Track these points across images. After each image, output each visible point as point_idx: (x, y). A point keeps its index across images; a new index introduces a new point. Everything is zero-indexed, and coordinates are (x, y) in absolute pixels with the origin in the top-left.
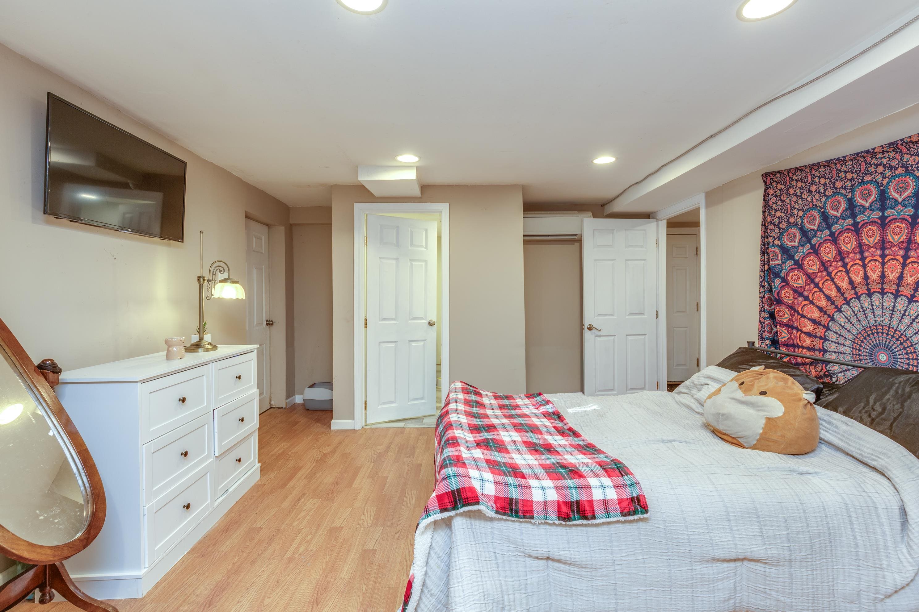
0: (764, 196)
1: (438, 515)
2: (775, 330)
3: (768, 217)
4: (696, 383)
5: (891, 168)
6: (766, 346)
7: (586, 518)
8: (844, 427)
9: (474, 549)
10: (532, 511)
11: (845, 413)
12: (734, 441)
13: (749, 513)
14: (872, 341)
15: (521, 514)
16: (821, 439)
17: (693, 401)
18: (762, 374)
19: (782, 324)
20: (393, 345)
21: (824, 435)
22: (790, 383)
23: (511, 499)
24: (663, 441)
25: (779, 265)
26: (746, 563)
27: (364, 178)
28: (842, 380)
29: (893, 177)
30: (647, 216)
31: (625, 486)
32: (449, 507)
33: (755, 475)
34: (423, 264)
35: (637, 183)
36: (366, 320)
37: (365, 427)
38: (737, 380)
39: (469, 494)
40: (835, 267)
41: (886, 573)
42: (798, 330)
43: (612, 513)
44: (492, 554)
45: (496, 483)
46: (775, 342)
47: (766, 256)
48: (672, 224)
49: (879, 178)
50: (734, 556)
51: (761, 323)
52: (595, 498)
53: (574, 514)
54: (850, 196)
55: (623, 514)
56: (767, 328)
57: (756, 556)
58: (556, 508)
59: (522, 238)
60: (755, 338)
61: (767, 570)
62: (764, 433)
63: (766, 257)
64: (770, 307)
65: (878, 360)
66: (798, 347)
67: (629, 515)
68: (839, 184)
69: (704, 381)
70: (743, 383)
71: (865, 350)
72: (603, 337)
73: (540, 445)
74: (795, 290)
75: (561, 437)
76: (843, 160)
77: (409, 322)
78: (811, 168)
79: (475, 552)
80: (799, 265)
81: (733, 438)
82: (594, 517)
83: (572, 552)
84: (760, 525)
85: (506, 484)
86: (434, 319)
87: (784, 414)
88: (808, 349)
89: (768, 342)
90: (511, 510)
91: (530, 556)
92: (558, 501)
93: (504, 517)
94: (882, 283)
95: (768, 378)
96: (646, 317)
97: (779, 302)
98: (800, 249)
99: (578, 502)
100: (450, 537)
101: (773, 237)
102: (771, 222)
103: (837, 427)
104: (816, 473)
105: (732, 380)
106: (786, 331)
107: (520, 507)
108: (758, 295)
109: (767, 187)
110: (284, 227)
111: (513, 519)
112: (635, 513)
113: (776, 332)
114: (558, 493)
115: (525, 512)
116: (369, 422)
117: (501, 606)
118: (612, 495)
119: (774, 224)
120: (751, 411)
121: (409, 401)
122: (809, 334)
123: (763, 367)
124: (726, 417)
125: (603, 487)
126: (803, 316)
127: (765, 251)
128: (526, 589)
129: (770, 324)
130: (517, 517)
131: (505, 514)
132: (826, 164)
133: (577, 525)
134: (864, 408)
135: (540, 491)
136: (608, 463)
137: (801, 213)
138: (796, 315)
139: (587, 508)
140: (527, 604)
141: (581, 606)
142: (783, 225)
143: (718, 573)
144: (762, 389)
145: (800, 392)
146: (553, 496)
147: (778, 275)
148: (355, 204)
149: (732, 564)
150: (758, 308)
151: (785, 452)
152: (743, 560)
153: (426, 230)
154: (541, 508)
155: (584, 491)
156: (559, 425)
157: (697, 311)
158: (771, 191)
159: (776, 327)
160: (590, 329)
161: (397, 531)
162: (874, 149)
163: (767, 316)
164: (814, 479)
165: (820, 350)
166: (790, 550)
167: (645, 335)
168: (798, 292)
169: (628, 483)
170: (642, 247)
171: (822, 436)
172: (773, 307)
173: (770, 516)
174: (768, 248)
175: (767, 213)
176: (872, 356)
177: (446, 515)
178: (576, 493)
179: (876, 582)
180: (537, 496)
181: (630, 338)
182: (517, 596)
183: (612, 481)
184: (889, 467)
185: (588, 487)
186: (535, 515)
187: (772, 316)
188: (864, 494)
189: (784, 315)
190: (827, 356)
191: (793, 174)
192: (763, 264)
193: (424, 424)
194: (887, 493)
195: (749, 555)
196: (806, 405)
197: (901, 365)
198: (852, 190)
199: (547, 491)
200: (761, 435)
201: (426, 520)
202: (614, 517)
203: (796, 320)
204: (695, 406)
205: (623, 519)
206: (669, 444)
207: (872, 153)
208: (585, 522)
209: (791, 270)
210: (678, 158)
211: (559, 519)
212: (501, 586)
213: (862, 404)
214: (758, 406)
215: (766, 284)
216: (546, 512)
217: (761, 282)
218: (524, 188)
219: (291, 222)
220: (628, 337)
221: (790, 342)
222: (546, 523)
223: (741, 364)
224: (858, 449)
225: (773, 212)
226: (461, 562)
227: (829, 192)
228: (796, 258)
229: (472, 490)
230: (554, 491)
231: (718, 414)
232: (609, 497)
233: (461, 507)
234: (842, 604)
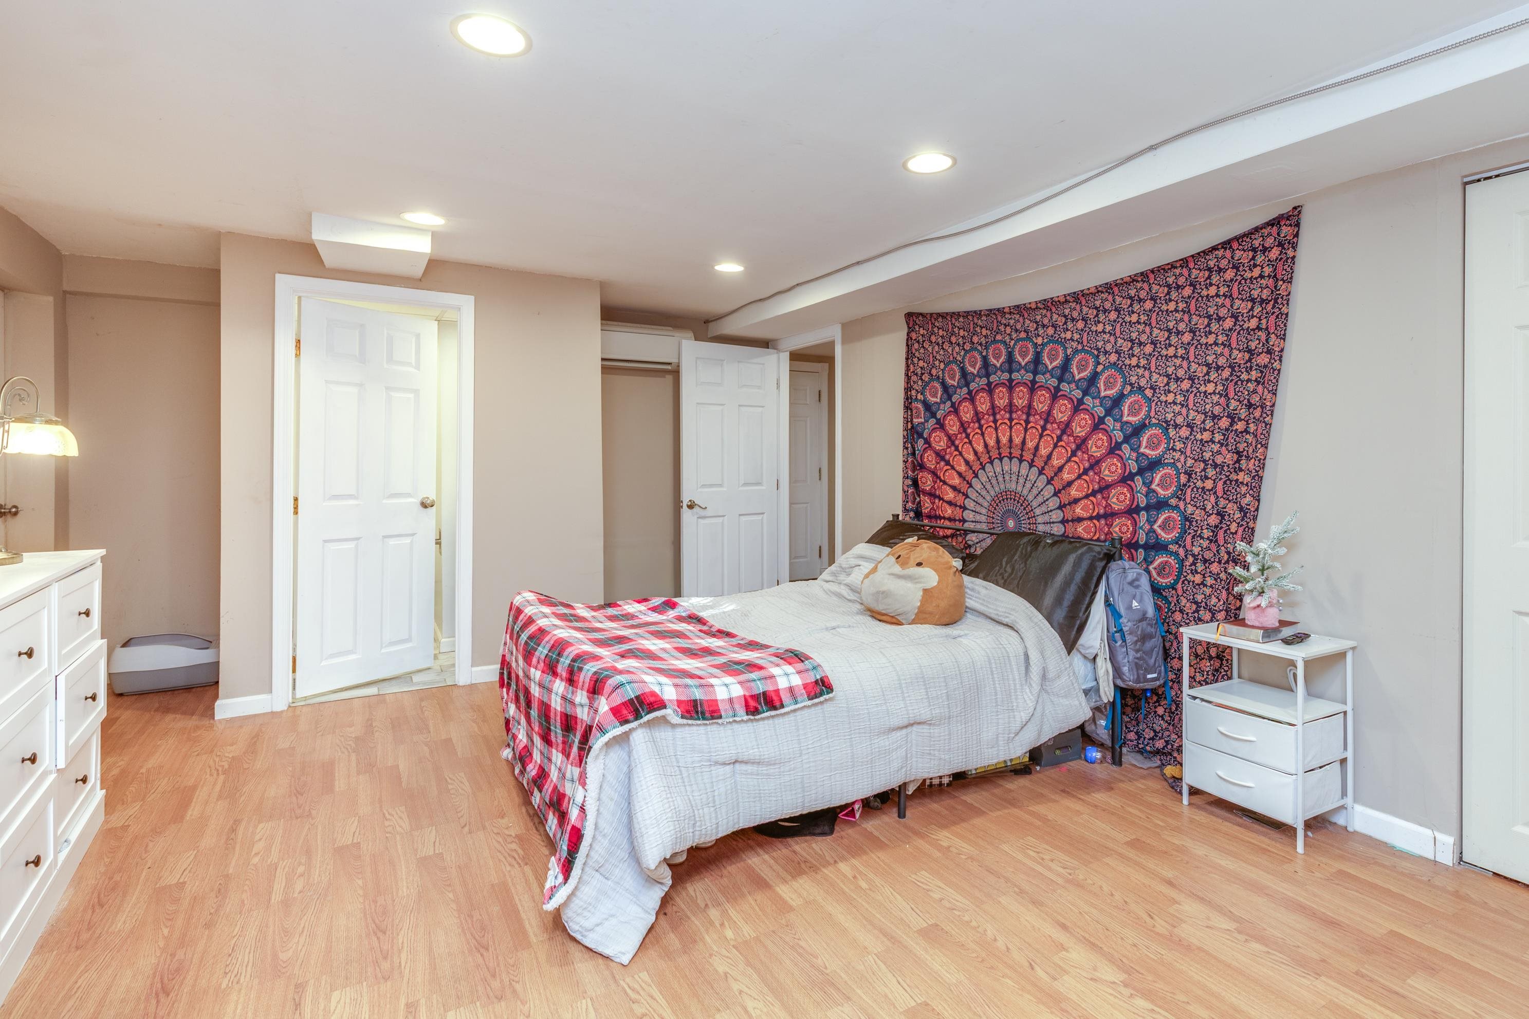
0: (907, 340)
1: (618, 729)
2: (918, 499)
3: (911, 366)
4: (844, 566)
5: (1016, 331)
6: (908, 518)
7: (775, 708)
8: (984, 591)
9: (659, 763)
10: (718, 711)
11: (985, 579)
12: (894, 620)
13: (917, 678)
14: (1002, 508)
15: (708, 715)
16: (967, 607)
17: (842, 587)
18: (916, 546)
19: (925, 493)
20: (352, 545)
21: (970, 603)
22: (941, 553)
23: (695, 701)
24: (827, 629)
25: (922, 423)
26: (915, 728)
27: (321, 234)
28: (979, 552)
29: (1018, 340)
30: (765, 344)
31: (807, 670)
32: (631, 717)
33: (919, 644)
34: (411, 396)
35: (760, 300)
36: (296, 499)
37: (294, 705)
38: (893, 555)
39: (652, 699)
40: (973, 428)
41: (1016, 713)
42: (940, 499)
43: (799, 699)
44: (677, 768)
45: (676, 686)
46: (918, 514)
47: (909, 411)
48: (796, 357)
49: (1007, 339)
50: (906, 722)
51: (905, 492)
52: (780, 687)
53: (762, 707)
54: (984, 354)
55: (810, 698)
56: (911, 498)
57: (924, 718)
58: (744, 703)
59: (599, 363)
60: (899, 511)
61: (932, 731)
62: (922, 604)
63: (909, 413)
64: (914, 472)
65: (1007, 526)
66: (940, 518)
67: (816, 697)
68: (975, 339)
69: (853, 562)
70: (899, 556)
71: (997, 518)
72: (709, 519)
73: (696, 650)
74: (937, 454)
75: (715, 639)
76: (978, 314)
77: (384, 501)
78: (952, 317)
79: (660, 767)
80: (941, 425)
81: (892, 617)
82: (782, 706)
83: (761, 749)
84: (926, 688)
85: (687, 686)
86: (433, 496)
87: (938, 583)
88: (950, 519)
89: (912, 514)
90: (697, 712)
91: (717, 763)
92: (744, 696)
93: (690, 722)
94: (1010, 448)
95: (922, 549)
96: (764, 488)
97: (922, 467)
98: (942, 406)
99: (764, 693)
100: (630, 754)
101: (917, 390)
102: (913, 372)
103: (979, 593)
104: (966, 635)
105: (888, 556)
106: (928, 501)
107: (706, 708)
108: (901, 459)
109: (910, 330)
110: (51, 299)
111: (699, 722)
112: (821, 694)
113: (919, 502)
114: (742, 687)
115: (713, 712)
116: (300, 694)
117: (693, 822)
118: (796, 681)
119: (916, 374)
120: (910, 585)
121: (382, 647)
122: (950, 503)
123: (916, 538)
124: (885, 594)
125: (787, 675)
126: (945, 483)
127: (908, 407)
128: (714, 802)
129: (913, 492)
130: (704, 719)
131: (691, 718)
132: (965, 314)
133: (768, 718)
134: (999, 571)
135: (724, 688)
136: (783, 654)
137: (942, 366)
138: (938, 481)
139: (775, 698)
140: (716, 818)
141: (770, 808)
142: (926, 377)
143: (893, 743)
144: (918, 561)
145: (950, 560)
146: (738, 691)
147: (920, 435)
148: (278, 276)
149: (904, 731)
150: (901, 475)
151: (938, 623)
152: (912, 725)
153: (418, 336)
154: (728, 706)
155: (769, 681)
156: (705, 628)
157: (820, 479)
158: (914, 335)
159: (919, 496)
160: (690, 507)
161: (463, 825)
162: (1004, 308)
163: (911, 483)
164: (964, 641)
165: (960, 521)
166: (949, 708)
167: (763, 513)
168: (940, 456)
169: (810, 667)
170: (759, 387)
171: (967, 604)
172: (916, 473)
173: (933, 678)
174: (911, 403)
175: (910, 361)
176: (1003, 523)
177: (627, 727)
178: (761, 684)
179: (1009, 723)
180: (721, 694)
181: (743, 518)
182: (706, 810)
183: (794, 668)
184: (1017, 620)
185: (772, 677)
186: (723, 713)
187: (915, 483)
188: (1001, 646)
189: (927, 482)
190: (966, 525)
191: (935, 320)
192: (907, 421)
193: (419, 684)
194: (1016, 643)
195: (918, 719)
196: (955, 572)
197: (1025, 528)
198: (986, 348)
199: (731, 687)
200: (919, 608)
201: (602, 738)
202: (802, 702)
203: (938, 487)
204: (845, 591)
205: (810, 703)
206: (833, 631)
207: (1001, 311)
208: (773, 713)
209: (934, 430)
210: (817, 279)
211: (747, 714)
212: (690, 801)
213: (997, 568)
214: (916, 579)
215: (909, 445)
216: (734, 710)
217: (904, 443)
218: (603, 286)
219: (66, 287)
220: (742, 517)
221: (933, 513)
222: (735, 721)
223: (891, 539)
224: (996, 610)
225: (915, 360)
226: (648, 779)
227: (967, 346)
228: (938, 417)
229: (653, 694)
230: (738, 687)
231: (878, 592)
232: (793, 684)
233: (645, 715)
234: (986, 750)
